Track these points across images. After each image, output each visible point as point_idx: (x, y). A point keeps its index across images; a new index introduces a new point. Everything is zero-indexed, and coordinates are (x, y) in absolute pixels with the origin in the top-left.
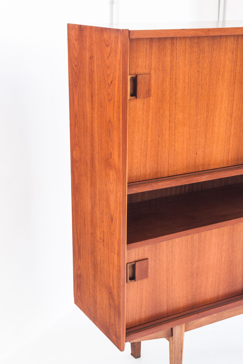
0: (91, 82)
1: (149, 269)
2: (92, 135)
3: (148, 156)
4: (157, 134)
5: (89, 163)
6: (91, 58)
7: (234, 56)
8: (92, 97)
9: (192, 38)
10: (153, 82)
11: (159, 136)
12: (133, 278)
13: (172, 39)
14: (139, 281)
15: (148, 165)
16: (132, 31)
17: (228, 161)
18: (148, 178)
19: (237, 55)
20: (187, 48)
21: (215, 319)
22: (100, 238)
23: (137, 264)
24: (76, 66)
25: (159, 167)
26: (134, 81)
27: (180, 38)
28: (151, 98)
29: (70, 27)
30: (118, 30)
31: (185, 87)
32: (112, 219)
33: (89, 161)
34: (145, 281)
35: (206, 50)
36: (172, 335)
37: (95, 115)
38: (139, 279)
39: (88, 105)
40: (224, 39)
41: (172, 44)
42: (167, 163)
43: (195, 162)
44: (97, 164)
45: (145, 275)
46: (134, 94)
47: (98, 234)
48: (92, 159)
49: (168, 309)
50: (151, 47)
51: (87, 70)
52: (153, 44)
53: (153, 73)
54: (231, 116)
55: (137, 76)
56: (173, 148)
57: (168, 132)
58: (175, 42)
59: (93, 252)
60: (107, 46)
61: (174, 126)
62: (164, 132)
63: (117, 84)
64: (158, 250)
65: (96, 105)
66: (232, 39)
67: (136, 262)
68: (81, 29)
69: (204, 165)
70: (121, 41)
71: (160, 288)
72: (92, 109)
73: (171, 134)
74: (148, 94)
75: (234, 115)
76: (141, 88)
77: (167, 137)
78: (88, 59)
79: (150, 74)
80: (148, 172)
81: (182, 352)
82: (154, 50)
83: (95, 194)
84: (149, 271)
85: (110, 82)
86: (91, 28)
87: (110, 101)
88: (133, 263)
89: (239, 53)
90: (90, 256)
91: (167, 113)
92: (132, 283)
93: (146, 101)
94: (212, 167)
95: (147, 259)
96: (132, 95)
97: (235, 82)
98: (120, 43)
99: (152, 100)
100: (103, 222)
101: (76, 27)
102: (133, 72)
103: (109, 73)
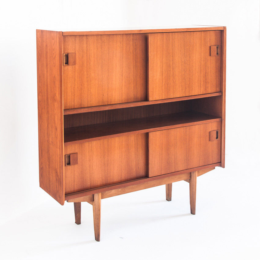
0: (47, 58)
1: (78, 159)
2: (47, 85)
3: (76, 95)
4: (80, 84)
5: (46, 101)
6: (47, 46)
7: (122, 45)
8: (47, 65)
9: (97, 35)
10: (77, 57)
11: (81, 85)
12: (69, 164)
13: (87, 35)
14: (73, 166)
15: (76, 101)
16: (64, 32)
17: (122, 100)
18: (76, 107)
19: (123, 44)
20: (95, 40)
21: (120, 193)
22: (51, 142)
23: (71, 156)
24: (40, 50)
25: (82, 101)
26: (67, 56)
27: (91, 35)
28: (77, 65)
29: (38, 31)
30: (57, 32)
31: (95, 60)
32: (56, 129)
33: (46, 100)
34: (76, 166)
35: (105, 41)
36: (94, 201)
37: (48, 75)
38: (72, 165)
39: (45, 70)
40: (115, 36)
41: (87, 38)
42: (87, 100)
43: (103, 100)
44: (49, 101)
45: (76, 162)
46: (67, 63)
47: (50, 140)
48: (47, 98)
49: (90, 184)
50: (75, 39)
51: (45, 52)
52: (77, 38)
53: (77, 52)
54: (122, 75)
55: (68, 54)
56: (90, 91)
57: (86, 83)
58: (88, 37)
59: (48, 151)
60: (53, 39)
61: (89, 80)
62: (84, 83)
63: (57, 58)
64: (83, 148)
65: (49, 70)
66: (120, 36)
67: (70, 154)
68: (42, 31)
69: (108, 102)
70: (59, 37)
71: (85, 171)
72: (47, 71)
73: (88, 84)
74: (75, 63)
75: (124, 75)
76: (71, 60)
77: (86, 85)
78: (45, 47)
79: (75, 53)
80: (76, 104)
81: (99, 210)
82: (77, 41)
83: (49, 117)
84: (78, 160)
85: (54, 57)
86: (46, 31)
87: (54, 66)
88: (69, 155)
89: (124, 43)
90: (47, 154)
91: (85, 73)
92: (69, 167)
93: (74, 66)
94: (113, 103)
95: (77, 153)
96: (66, 64)
97: (123, 58)
98: (58, 38)
99: (77, 67)
100: (52, 132)
101: (40, 31)
102: (66, 52)
103: (54, 52)
